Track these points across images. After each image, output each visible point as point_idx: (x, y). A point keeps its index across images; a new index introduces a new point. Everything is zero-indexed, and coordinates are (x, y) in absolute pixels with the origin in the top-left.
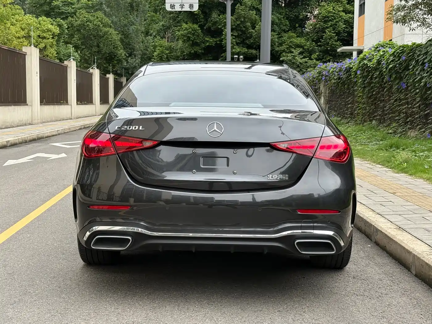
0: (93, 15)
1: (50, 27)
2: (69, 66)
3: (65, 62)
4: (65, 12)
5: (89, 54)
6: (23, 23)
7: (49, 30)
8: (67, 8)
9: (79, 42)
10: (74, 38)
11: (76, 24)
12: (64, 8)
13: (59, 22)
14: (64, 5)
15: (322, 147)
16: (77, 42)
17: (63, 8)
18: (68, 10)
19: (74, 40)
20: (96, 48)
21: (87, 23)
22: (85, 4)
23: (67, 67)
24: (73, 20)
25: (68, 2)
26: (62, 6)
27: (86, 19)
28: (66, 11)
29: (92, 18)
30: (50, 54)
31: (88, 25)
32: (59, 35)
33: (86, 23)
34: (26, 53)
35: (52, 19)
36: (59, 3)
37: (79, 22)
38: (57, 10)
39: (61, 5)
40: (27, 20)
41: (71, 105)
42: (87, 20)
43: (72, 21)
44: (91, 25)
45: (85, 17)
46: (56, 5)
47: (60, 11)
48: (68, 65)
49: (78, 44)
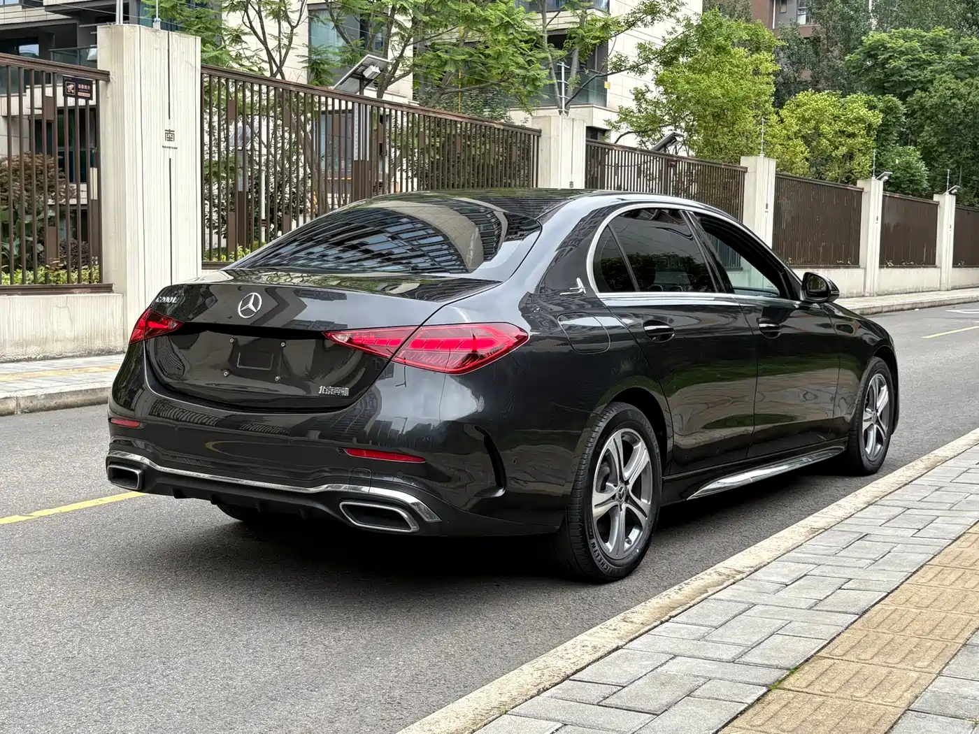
0: (970, 83)
1: (862, 113)
2: (865, 190)
3: (858, 182)
4: (913, 81)
5: (952, 164)
6: (808, 109)
7: (860, 120)
8: (917, 72)
9: (934, 140)
10: (922, 131)
11: (929, 103)
12: (911, 73)
13: (889, 102)
14: (912, 66)
15: (417, 344)
16: (928, 141)
17: (909, 72)
18: (920, 75)
19: (923, 137)
20: (970, 150)
21: (953, 101)
22: (955, 61)
23: (860, 192)
24: (924, 95)
25: (922, 60)
26: (907, 68)
27: (951, 91)
28: (913, 79)
29: (963, 90)
30: (858, 167)
31: (954, 104)
32: (884, 129)
33: (951, 99)
34: (747, 168)
35: (875, 96)
36: (902, 64)
37: (935, 100)
38: (895, 78)
39: (904, 68)
40: (816, 102)
41: (865, 269)
42: (952, 95)
43: (922, 97)
44: (960, 105)
45: (949, 89)
46: (895, 67)
47: (902, 79)
48: (863, 189)
49: (929, 145)
